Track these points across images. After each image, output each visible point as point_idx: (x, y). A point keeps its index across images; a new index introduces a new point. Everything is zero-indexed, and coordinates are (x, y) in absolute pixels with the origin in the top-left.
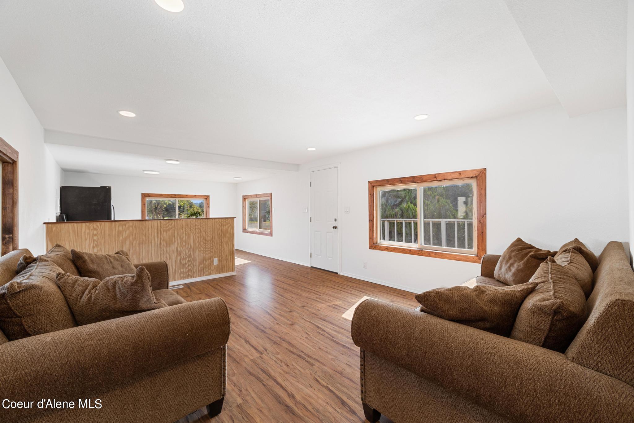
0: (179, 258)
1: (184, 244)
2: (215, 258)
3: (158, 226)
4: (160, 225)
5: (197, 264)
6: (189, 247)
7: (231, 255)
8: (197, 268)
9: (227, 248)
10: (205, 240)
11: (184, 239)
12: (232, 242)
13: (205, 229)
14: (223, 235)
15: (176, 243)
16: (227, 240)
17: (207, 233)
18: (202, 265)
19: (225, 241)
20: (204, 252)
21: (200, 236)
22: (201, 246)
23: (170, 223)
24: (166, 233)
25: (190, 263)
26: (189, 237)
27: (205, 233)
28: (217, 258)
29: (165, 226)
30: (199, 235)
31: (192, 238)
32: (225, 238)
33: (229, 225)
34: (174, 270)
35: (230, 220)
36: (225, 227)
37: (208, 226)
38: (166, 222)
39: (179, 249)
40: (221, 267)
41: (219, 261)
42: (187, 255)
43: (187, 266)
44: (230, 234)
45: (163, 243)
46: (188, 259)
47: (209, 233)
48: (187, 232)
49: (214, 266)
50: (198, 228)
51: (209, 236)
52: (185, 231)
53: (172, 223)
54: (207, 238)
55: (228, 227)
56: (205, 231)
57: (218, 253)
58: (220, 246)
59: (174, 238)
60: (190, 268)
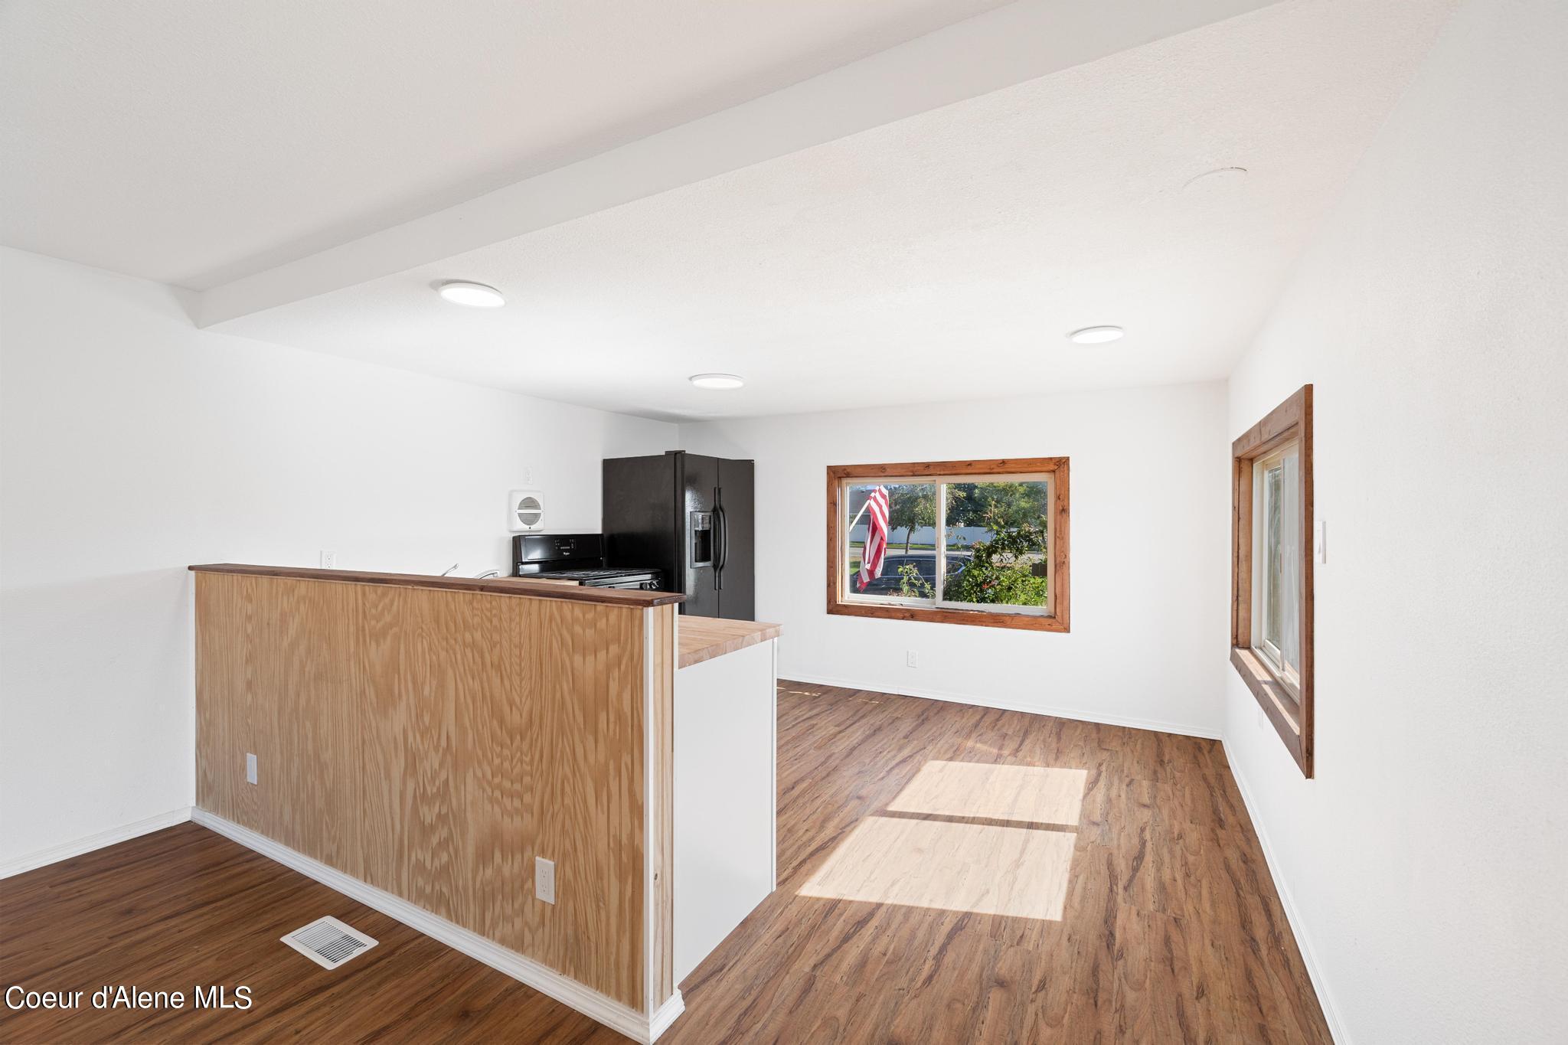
0: (411, 786)
1: (427, 719)
2: (543, 854)
3: (357, 611)
4: (364, 604)
5: (471, 850)
6: (444, 743)
7: (622, 880)
8: (470, 876)
9: (603, 818)
10: (502, 722)
11: (426, 692)
12: (631, 780)
13: (501, 658)
14: (580, 719)
15: (403, 704)
16: (601, 758)
17: (507, 683)
18: (489, 872)
19: (591, 759)
20: (498, 794)
21: (479, 696)
22: (484, 755)
23: (387, 600)
24: (378, 644)
25: (444, 833)
26: (442, 685)
27: (499, 681)
28: (552, 863)
29: (373, 611)
30: (477, 686)
31: (451, 693)
32: (591, 739)
33: (614, 649)
34: (396, 837)
35: (620, 617)
36: (590, 659)
37: (511, 640)
38: (376, 593)
39: (411, 739)
40: (570, 931)
41: (564, 888)
42: (437, 783)
43: (435, 840)
44: (620, 716)
45: (371, 693)
46: (437, 805)
47: (516, 680)
48: (434, 658)
49: (538, 908)
50: (474, 645)
51: (517, 699)
52: (430, 649)
53: (392, 602)
54: (507, 709)
55: (608, 669)
56: (498, 668)
57: (559, 826)
58: (567, 789)
59: (396, 676)
60: (445, 857)
